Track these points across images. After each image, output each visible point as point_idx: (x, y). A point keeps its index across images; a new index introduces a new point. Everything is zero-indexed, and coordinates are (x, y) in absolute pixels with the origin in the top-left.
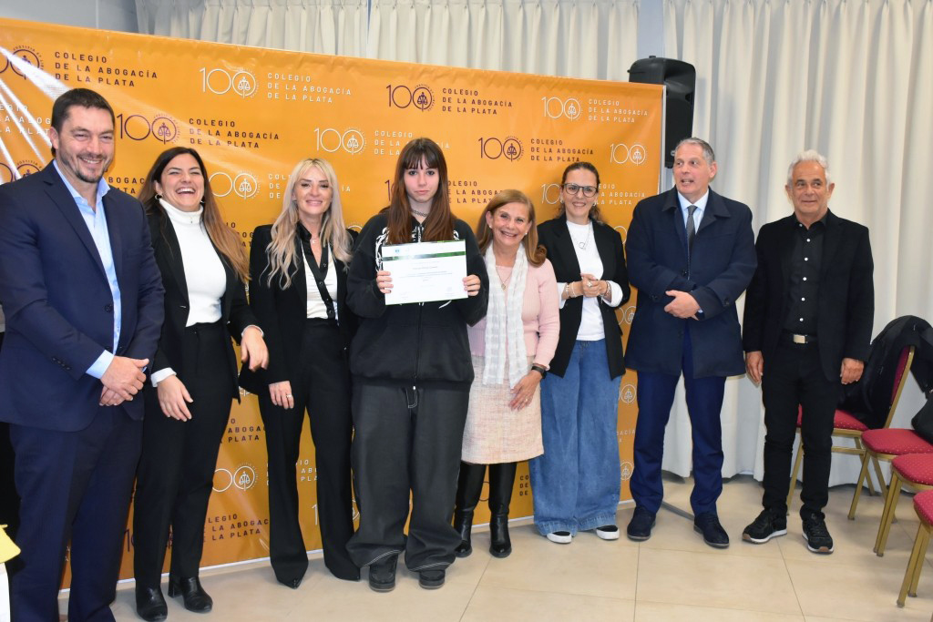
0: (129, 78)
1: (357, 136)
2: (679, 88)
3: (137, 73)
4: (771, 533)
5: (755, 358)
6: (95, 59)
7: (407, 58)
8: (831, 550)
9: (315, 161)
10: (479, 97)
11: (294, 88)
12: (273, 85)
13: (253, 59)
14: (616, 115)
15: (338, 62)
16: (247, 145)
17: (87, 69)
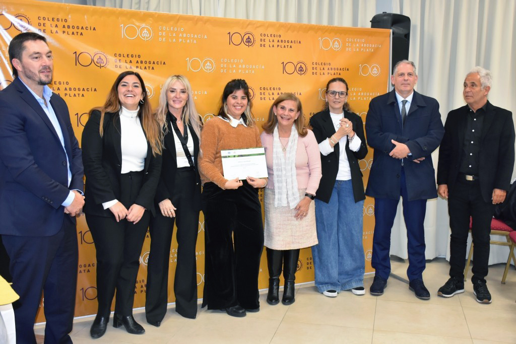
0: (80, 31)
1: (211, 62)
2: (400, 31)
3: (84, 28)
4: (455, 291)
5: (443, 189)
6: (60, 20)
7: (241, 16)
8: (490, 301)
9: (178, 77)
10: (282, 38)
11: (174, 35)
12: (162, 34)
13: (151, 19)
14: (362, 47)
15: (199, 20)
16: (147, 68)
17: (56, 26)
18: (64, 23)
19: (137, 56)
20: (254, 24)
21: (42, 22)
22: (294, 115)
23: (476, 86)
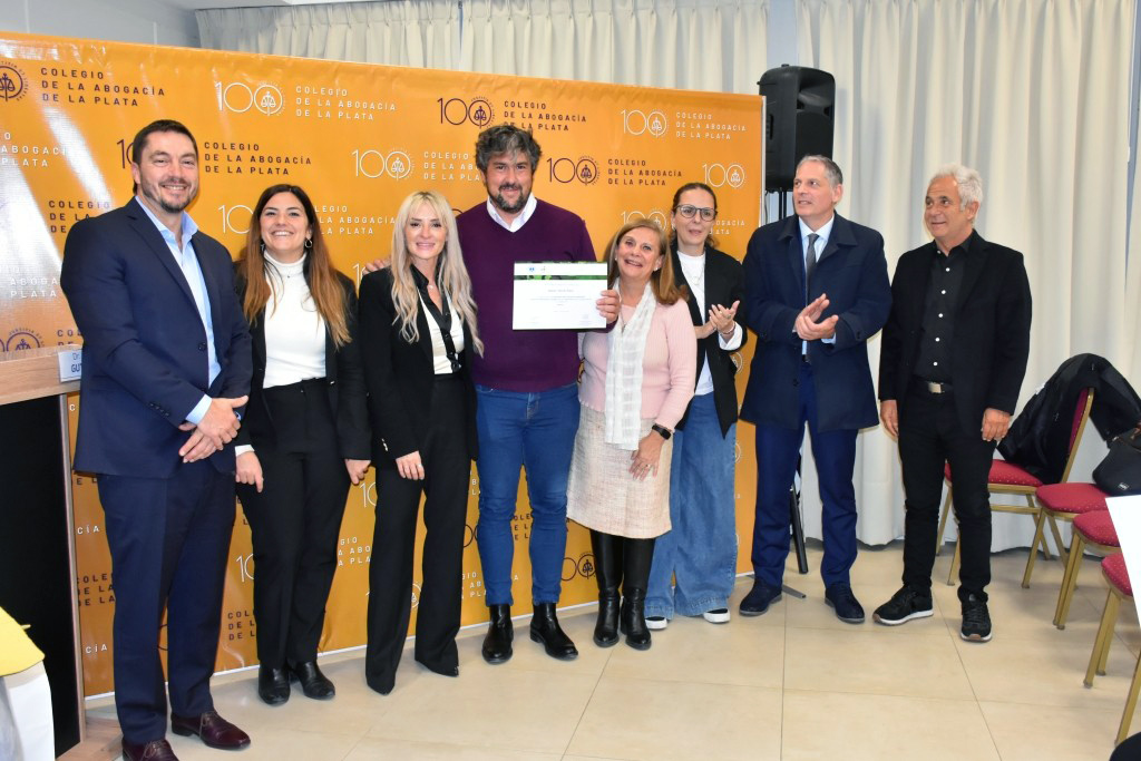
0: (131, 96)
1: (403, 159)
2: (816, 100)
3: (140, 90)
5: (890, 409)
6: (89, 75)
9: (426, 194)
10: (548, 111)
11: (328, 103)
12: (303, 101)
13: (279, 71)
14: (707, 130)
15: (378, 72)
16: (274, 171)
17: (81, 87)
18: (96, 81)
19: (252, 147)
20: (492, 82)
21: (50, 78)
22: (652, 258)
23: (951, 202)
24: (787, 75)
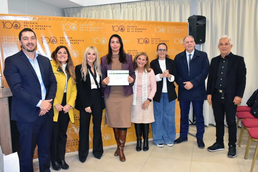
0: (44, 28)
1: (105, 39)
3: (46, 26)
6: (34, 23)
9: (92, 47)
10: (137, 28)
11: (87, 28)
12: (82, 27)
13: (76, 21)
14: (175, 31)
15: (98, 20)
16: (76, 43)
17: (33, 26)
18: (36, 24)
19: (71, 38)
20: (124, 22)
21: (26, 24)
22: (145, 62)
23: (228, 44)
24: (194, 17)
